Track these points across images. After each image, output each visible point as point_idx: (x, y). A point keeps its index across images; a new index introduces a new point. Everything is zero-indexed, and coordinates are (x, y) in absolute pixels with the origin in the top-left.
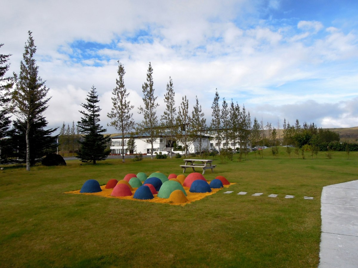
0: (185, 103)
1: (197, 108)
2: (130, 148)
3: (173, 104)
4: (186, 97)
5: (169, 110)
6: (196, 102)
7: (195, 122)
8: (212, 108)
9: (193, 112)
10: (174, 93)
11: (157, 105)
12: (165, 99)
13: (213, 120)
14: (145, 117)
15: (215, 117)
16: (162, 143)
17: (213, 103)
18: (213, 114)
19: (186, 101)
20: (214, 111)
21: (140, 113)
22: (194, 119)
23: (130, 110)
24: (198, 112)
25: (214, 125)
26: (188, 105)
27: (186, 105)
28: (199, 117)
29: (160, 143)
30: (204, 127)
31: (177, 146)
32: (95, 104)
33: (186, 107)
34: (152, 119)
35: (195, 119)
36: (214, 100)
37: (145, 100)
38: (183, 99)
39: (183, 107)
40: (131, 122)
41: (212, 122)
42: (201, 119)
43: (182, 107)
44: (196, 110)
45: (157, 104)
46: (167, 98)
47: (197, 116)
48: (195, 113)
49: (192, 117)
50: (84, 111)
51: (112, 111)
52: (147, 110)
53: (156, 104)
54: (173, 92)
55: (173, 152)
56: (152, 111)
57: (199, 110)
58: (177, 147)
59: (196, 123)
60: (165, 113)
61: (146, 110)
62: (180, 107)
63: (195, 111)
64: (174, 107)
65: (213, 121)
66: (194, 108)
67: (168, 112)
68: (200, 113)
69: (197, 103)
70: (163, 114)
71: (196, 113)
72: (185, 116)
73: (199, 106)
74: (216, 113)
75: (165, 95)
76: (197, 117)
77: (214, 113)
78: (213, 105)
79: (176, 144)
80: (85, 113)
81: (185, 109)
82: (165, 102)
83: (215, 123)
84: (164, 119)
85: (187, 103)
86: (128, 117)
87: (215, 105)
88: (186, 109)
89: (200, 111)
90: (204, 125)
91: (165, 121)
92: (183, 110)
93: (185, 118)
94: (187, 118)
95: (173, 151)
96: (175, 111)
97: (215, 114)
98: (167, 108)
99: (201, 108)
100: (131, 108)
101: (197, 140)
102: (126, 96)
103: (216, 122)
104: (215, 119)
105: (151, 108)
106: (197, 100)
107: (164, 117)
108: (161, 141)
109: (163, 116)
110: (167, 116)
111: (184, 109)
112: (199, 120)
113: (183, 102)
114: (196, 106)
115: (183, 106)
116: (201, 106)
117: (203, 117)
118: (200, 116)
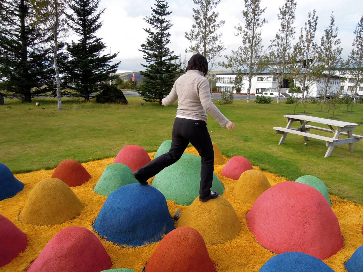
0: (312, 22)
1: (330, 31)
2: (237, 85)
3: (291, 23)
4: (314, 12)
5: (283, 32)
6: (330, 22)
7: (323, 52)
8: (355, 33)
9: (323, 37)
10: (295, 4)
11: (263, 22)
12: (280, 15)
13: (353, 51)
14: (244, 40)
15: (358, 47)
16: (276, 83)
17: (357, 25)
18: (355, 42)
19: (313, 18)
20: (357, 37)
21: (238, 34)
22: (322, 48)
23: (217, 28)
24: (331, 38)
25: (353, 58)
26: (316, 24)
27: (312, 25)
28: (331, 46)
29: (273, 82)
30: (337, 61)
31: (294, 87)
32: (164, 17)
33: (313, 28)
34: (254, 43)
35: (325, 49)
36: (360, 20)
37: (246, 14)
38: (309, 16)
39: (308, 29)
40: (218, 46)
41: (350, 55)
42: (334, 47)
43: (306, 29)
44: (329, 34)
45: (265, 20)
46: (284, 13)
47: (328, 43)
48: (325, 39)
49: (319, 45)
50: (150, 29)
51: (193, 29)
52: (248, 30)
53: (263, 20)
54: (294, 2)
55: (288, 94)
56: (254, 31)
57: (333, 35)
58: (293, 89)
59: (326, 55)
60: (278, 37)
61: (246, 30)
62: (304, 28)
63: (327, 36)
64: (292, 26)
65: (353, 53)
66: (326, 31)
67: (283, 35)
68: (335, 40)
69: (332, 24)
70: (274, 38)
71: (327, 38)
72: (309, 42)
73: (334, 28)
74: (359, 41)
75: (281, 8)
76: (327, 46)
77: (357, 40)
78: (358, 28)
79: (293, 85)
80: (151, 31)
81: (310, 31)
82: (279, 18)
83: (355, 56)
84: (275, 46)
85: (315, 21)
86: (215, 39)
87: (360, 28)
88: (312, 31)
89: (335, 37)
90: (338, 58)
91: (275, 49)
92: (307, 33)
93: (309, 46)
94: (311, 45)
95: (288, 92)
96: (294, 33)
97: (358, 43)
98: (281, 29)
99: (337, 32)
100: (220, 25)
101: (322, 80)
102: (213, 6)
103: (357, 54)
104: (358, 49)
105: (254, 26)
106: (332, 18)
107: (274, 43)
108: (274, 79)
109: (274, 40)
110: (279, 41)
111: (308, 31)
112: (330, 50)
113: (309, 21)
114: (329, 29)
115: (308, 26)
116: (337, 28)
117: (338, 45)
118: (334, 43)
